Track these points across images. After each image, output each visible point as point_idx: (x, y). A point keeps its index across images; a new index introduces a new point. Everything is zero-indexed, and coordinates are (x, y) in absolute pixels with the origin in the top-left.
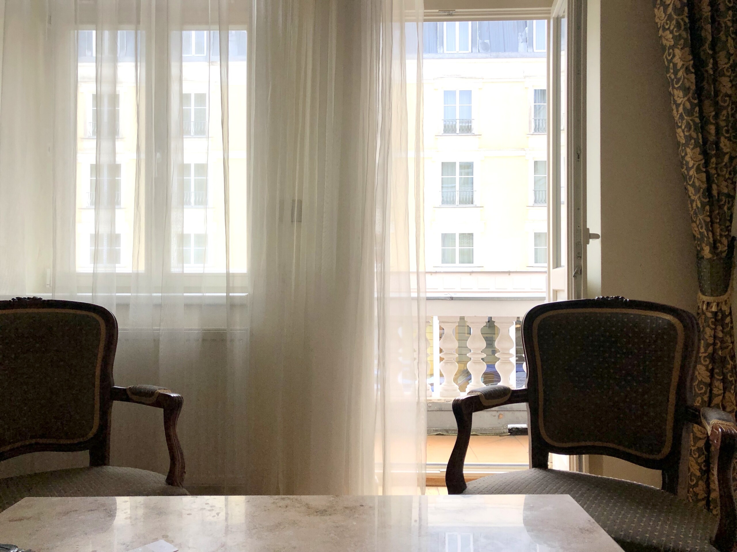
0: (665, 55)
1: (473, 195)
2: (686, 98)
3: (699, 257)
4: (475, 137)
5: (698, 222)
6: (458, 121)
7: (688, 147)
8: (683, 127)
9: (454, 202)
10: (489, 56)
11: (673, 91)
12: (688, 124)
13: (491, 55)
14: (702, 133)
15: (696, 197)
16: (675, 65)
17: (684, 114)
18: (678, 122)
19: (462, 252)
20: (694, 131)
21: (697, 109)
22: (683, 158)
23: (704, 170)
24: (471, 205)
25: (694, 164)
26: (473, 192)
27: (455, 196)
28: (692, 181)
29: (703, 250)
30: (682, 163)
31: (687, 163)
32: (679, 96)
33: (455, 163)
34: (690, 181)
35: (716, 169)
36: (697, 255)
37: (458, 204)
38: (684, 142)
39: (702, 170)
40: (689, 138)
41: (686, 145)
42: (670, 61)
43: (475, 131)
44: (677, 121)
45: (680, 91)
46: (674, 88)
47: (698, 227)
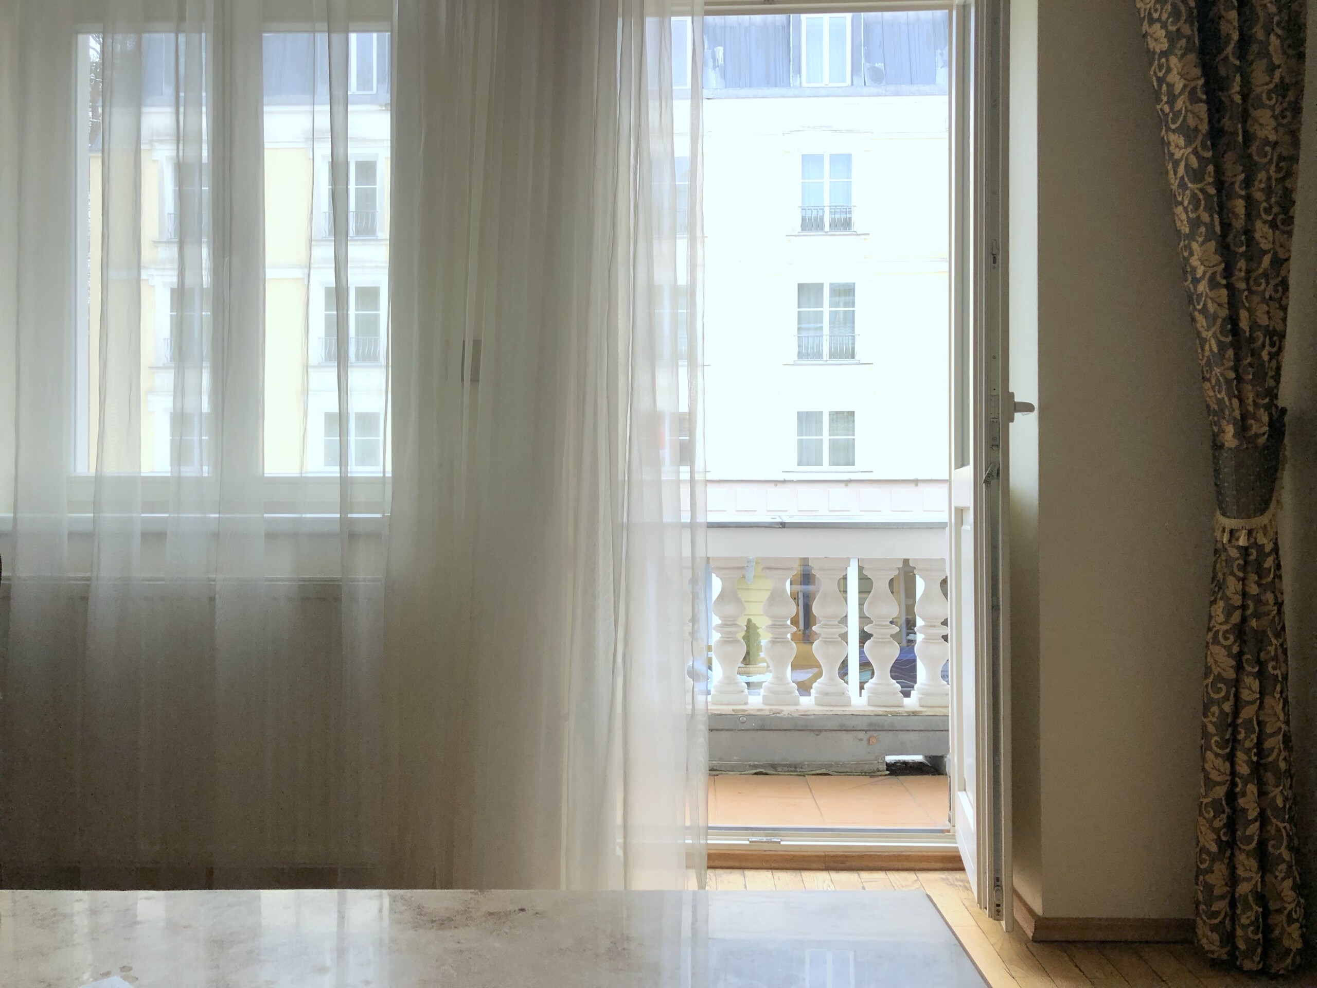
0: (1153, 68)
1: (854, 344)
2: (1190, 150)
3: (1217, 446)
4: (858, 237)
5: (1213, 381)
6: (827, 210)
7: (1195, 240)
8: (1186, 203)
9: (819, 355)
10: (884, 92)
11: (1167, 136)
12: (1194, 195)
13: (886, 91)
14: (1220, 214)
15: (1210, 334)
16: (1171, 86)
17: (1186, 179)
18: (1177, 194)
19: (834, 445)
20: (1204, 210)
21: (1211, 168)
22: (1186, 260)
23: (1224, 282)
24: (852, 361)
25: (1205, 273)
26: (854, 336)
27: (822, 345)
28: (1202, 304)
29: (1224, 432)
30: (1185, 270)
31: (1194, 269)
32: (1178, 147)
33: (822, 285)
34: (1198, 304)
35: (1247, 280)
36: (1214, 440)
37: (828, 359)
38: (1187, 230)
39: (1220, 284)
40: (1195, 223)
41: (1191, 237)
42: (1161, 80)
43: (857, 225)
44: (1175, 192)
45: (1179, 137)
46: (1168, 129)
47: (1213, 388)
